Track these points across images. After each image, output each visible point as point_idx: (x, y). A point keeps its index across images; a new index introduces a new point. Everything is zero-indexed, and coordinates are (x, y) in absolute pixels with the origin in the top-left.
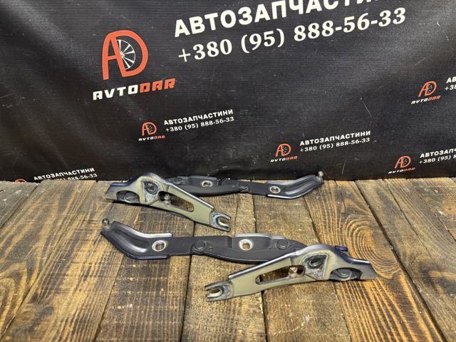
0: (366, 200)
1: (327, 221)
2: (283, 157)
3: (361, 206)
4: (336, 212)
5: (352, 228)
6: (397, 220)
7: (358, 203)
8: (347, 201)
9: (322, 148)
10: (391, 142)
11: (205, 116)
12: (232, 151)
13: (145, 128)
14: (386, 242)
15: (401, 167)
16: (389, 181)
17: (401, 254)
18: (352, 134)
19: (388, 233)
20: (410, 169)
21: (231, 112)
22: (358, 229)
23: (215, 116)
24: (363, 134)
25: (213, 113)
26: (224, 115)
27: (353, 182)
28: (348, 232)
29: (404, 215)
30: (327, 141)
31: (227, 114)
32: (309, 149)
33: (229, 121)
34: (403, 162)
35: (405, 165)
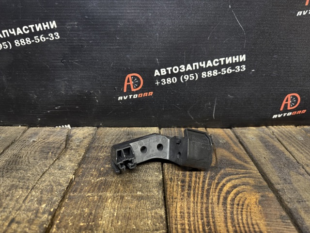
0: (246, 150)
2: (134, 93)
3: (239, 157)
5: (225, 189)
6: (294, 177)
8: (220, 152)
9: (184, 79)
10: (274, 73)
11: (19, 31)
12: (63, 84)
15: (289, 108)
16: (274, 129)
18: (222, 60)
19: (284, 197)
20: (299, 112)
21: (53, 24)
22: (235, 191)
23: (33, 31)
24: (236, 59)
25: (30, 26)
26: (45, 29)
27: (229, 130)
28: (219, 196)
29: (304, 168)
30: (189, 70)
31: (49, 28)
32: (166, 81)
33: (53, 38)
34: (290, 101)
35: (293, 106)
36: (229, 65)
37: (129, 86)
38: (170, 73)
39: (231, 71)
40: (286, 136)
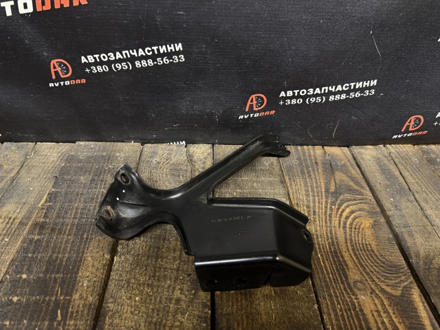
1: (312, 205)
2: (255, 112)
3: (357, 183)
4: (323, 190)
5: (345, 214)
6: (404, 204)
7: (353, 179)
8: (339, 176)
9: (309, 101)
10: (403, 97)
11: (141, 52)
12: (184, 104)
13: (55, 68)
14: (391, 236)
15: (410, 129)
16: (392, 148)
17: (413, 255)
18: (352, 84)
19: (393, 223)
21: (179, 47)
22: (352, 216)
23: (156, 53)
24: (366, 84)
25: (153, 48)
26: (169, 51)
27: (346, 148)
28: (340, 221)
29: (414, 196)
30: (317, 93)
31: (173, 50)
32: (291, 102)
33: (177, 61)
34: (412, 123)
35: (415, 127)
36: (359, 89)
37: (251, 106)
38: (296, 94)
39: (359, 95)
40: (402, 158)
